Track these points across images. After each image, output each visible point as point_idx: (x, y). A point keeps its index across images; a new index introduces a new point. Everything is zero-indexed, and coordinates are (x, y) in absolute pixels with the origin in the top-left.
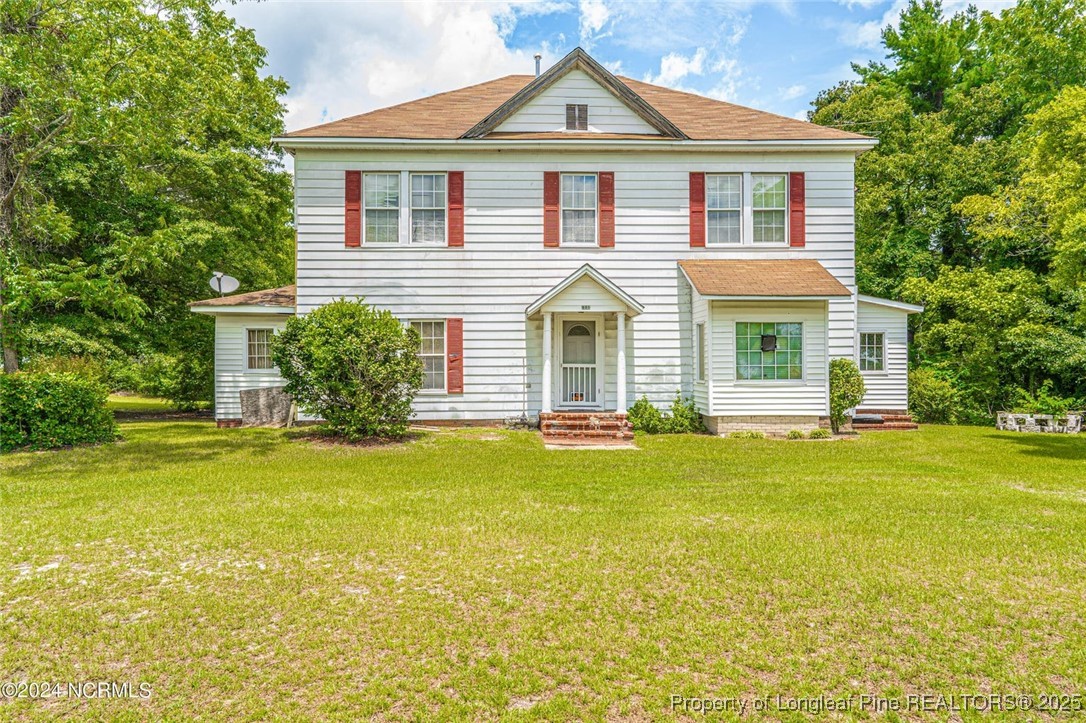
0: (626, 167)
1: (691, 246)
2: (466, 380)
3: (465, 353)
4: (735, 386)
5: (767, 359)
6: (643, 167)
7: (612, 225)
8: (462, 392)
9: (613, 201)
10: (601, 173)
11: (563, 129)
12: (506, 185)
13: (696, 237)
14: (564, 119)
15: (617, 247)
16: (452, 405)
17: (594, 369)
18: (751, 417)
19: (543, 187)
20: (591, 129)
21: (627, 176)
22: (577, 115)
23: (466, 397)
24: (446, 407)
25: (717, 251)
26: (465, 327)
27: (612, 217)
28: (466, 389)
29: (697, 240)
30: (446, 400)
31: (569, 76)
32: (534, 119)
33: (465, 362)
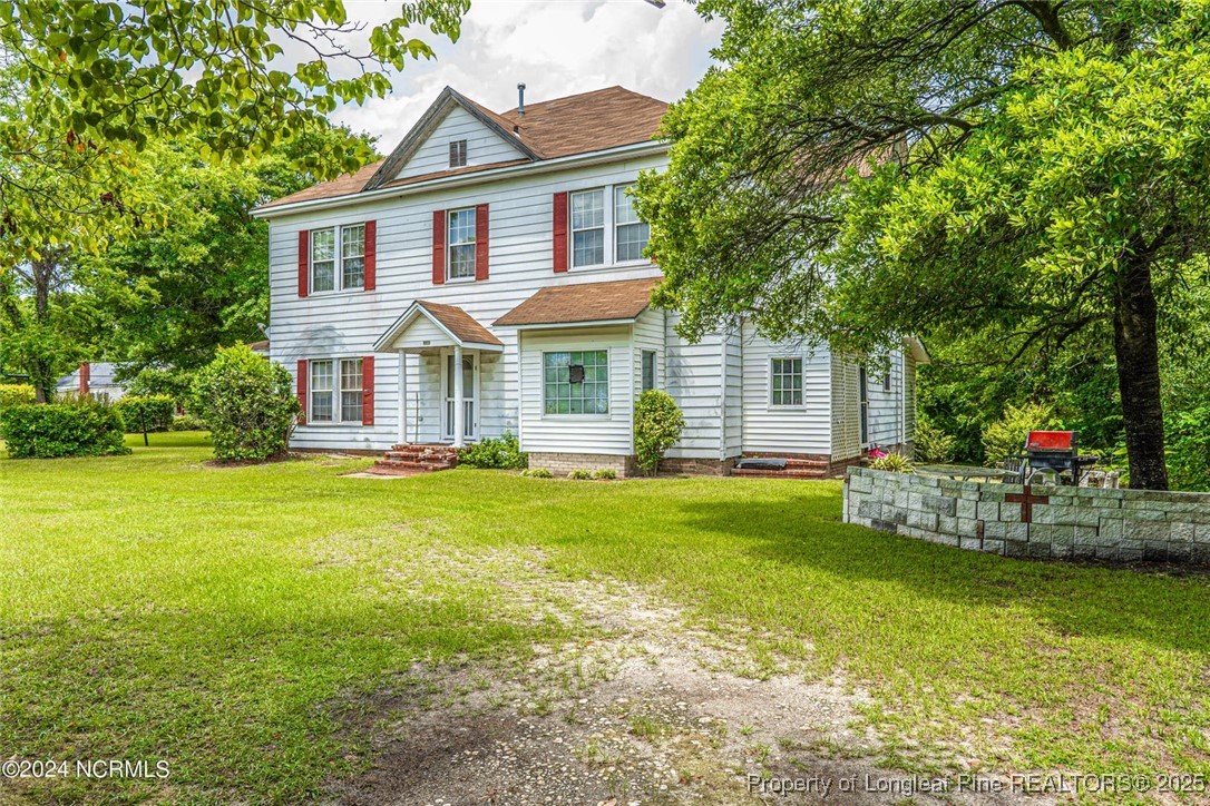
0: (499, 197)
1: (555, 272)
2: (376, 413)
3: (376, 388)
4: (542, 420)
5: (578, 392)
6: (514, 195)
7: (487, 257)
8: (372, 424)
9: (487, 233)
10: (478, 206)
11: (447, 168)
12: (406, 228)
13: (559, 261)
14: (447, 158)
15: (492, 279)
16: (367, 436)
17: (471, 403)
18: (558, 454)
19: (432, 227)
20: (470, 163)
21: (500, 206)
22: (458, 153)
23: (376, 429)
24: (361, 437)
25: (581, 275)
26: (376, 364)
27: (487, 250)
28: (376, 421)
29: (560, 265)
30: (361, 431)
31: (453, 114)
32: (425, 162)
33: (376, 397)
